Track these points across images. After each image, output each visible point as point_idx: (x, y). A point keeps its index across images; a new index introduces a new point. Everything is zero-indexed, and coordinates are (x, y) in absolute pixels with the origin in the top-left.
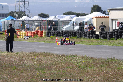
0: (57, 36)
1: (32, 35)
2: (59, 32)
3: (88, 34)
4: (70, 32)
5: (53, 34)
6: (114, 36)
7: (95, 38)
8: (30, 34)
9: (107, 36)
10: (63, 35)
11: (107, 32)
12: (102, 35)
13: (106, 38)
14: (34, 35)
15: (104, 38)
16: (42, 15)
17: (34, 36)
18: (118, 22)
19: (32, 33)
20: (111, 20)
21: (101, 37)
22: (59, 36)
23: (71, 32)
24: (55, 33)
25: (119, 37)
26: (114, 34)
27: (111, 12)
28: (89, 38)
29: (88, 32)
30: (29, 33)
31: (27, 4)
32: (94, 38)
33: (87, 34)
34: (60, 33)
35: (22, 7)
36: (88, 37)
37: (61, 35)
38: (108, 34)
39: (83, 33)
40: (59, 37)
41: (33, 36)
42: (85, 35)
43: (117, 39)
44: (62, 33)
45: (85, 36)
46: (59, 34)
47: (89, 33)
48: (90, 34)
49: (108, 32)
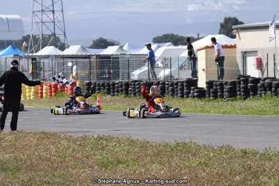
0: (109, 93)
1: (51, 92)
2: (114, 84)
3: (179, 87)
4: (139, 84)
5: (100, 89)
6: (238, 93)
7: (197, 96)
8: (46, 89)
9: (222, 92)
10: (122, 91)
11: (223, 83)
12: (211, 90)
13: (222, 96)
14: (55, 92)
15: (216, 97)
16: (102, 44)
17: (55, 95)
18: (257, 59)
19: (50, 86)
20: (242, 52)
21: (209, 94)
22: (114, 92)
23: (142, 83)
24: (103, 85)
25: (251, 93)
26: (240, 87)
27: (240, 33)
28: (182, 97)
29: (179, 84)
30: (44, 87)
31: (60, 18)
32: (194, 97)
33: (177, 88)
34: (116, 85)
35: (48, 24)
36: (179, 95)
37: (118, 91)
38: (226, 88)
39: (168, 84)
40: (114, 95)
41: (53, 94)
42: (173, 91)
43: (246, 98)
44: (121, 86)
45: (173, 93)
46: (114, 88)
47: (182, 85)
48: (185, 88)
49: (226, 83)
